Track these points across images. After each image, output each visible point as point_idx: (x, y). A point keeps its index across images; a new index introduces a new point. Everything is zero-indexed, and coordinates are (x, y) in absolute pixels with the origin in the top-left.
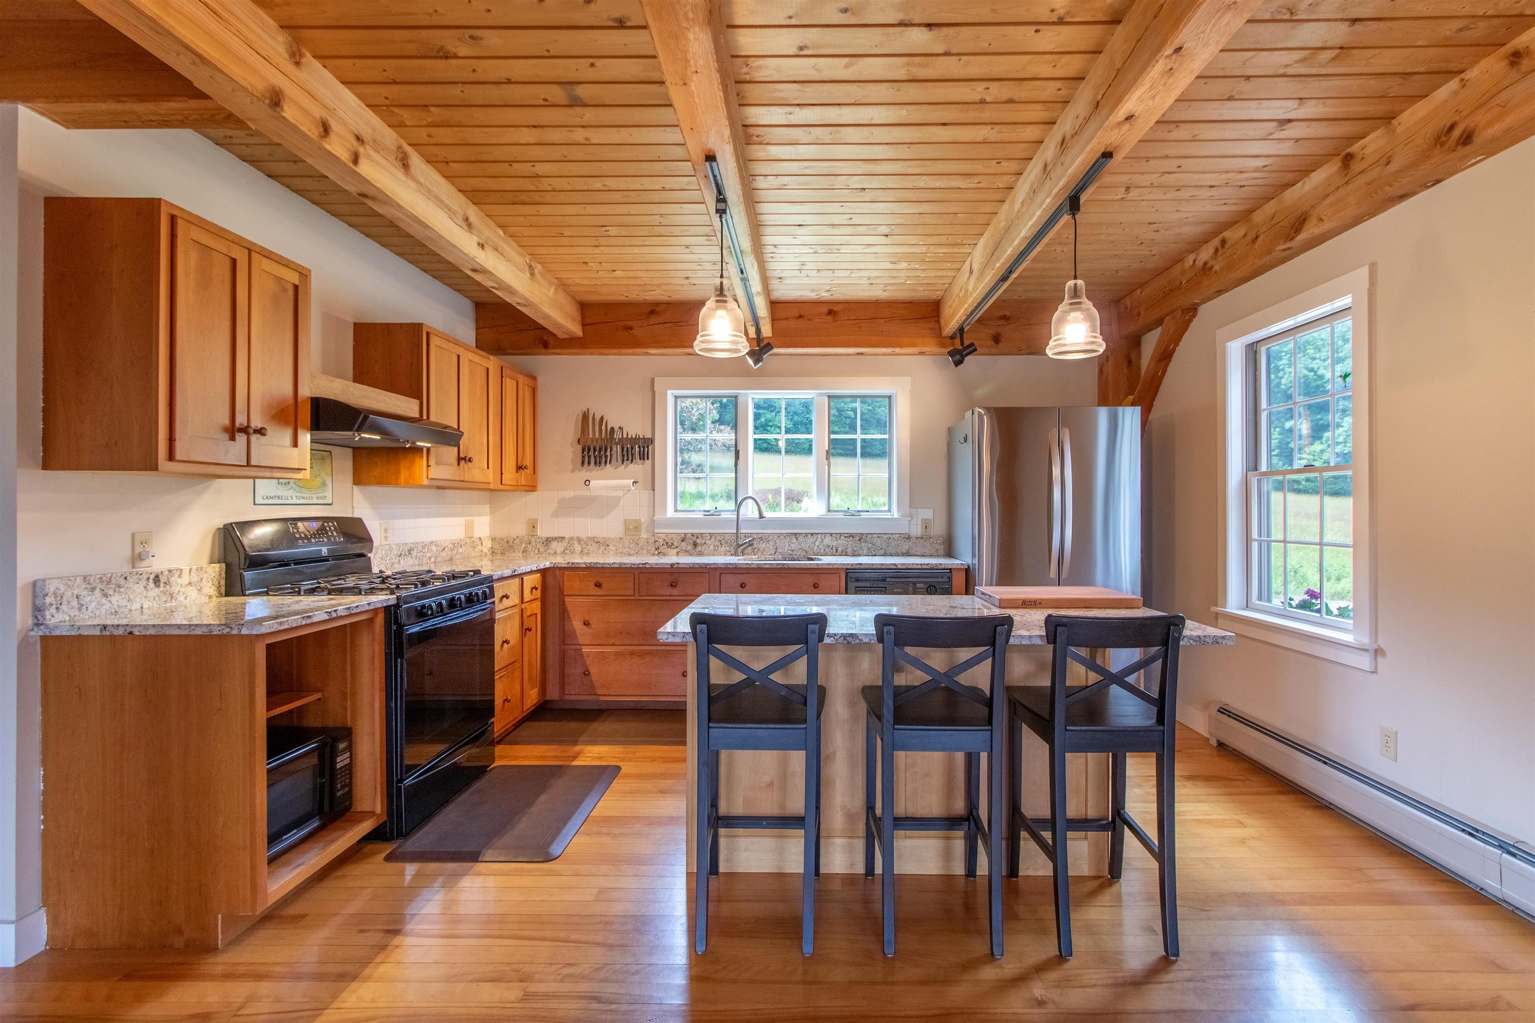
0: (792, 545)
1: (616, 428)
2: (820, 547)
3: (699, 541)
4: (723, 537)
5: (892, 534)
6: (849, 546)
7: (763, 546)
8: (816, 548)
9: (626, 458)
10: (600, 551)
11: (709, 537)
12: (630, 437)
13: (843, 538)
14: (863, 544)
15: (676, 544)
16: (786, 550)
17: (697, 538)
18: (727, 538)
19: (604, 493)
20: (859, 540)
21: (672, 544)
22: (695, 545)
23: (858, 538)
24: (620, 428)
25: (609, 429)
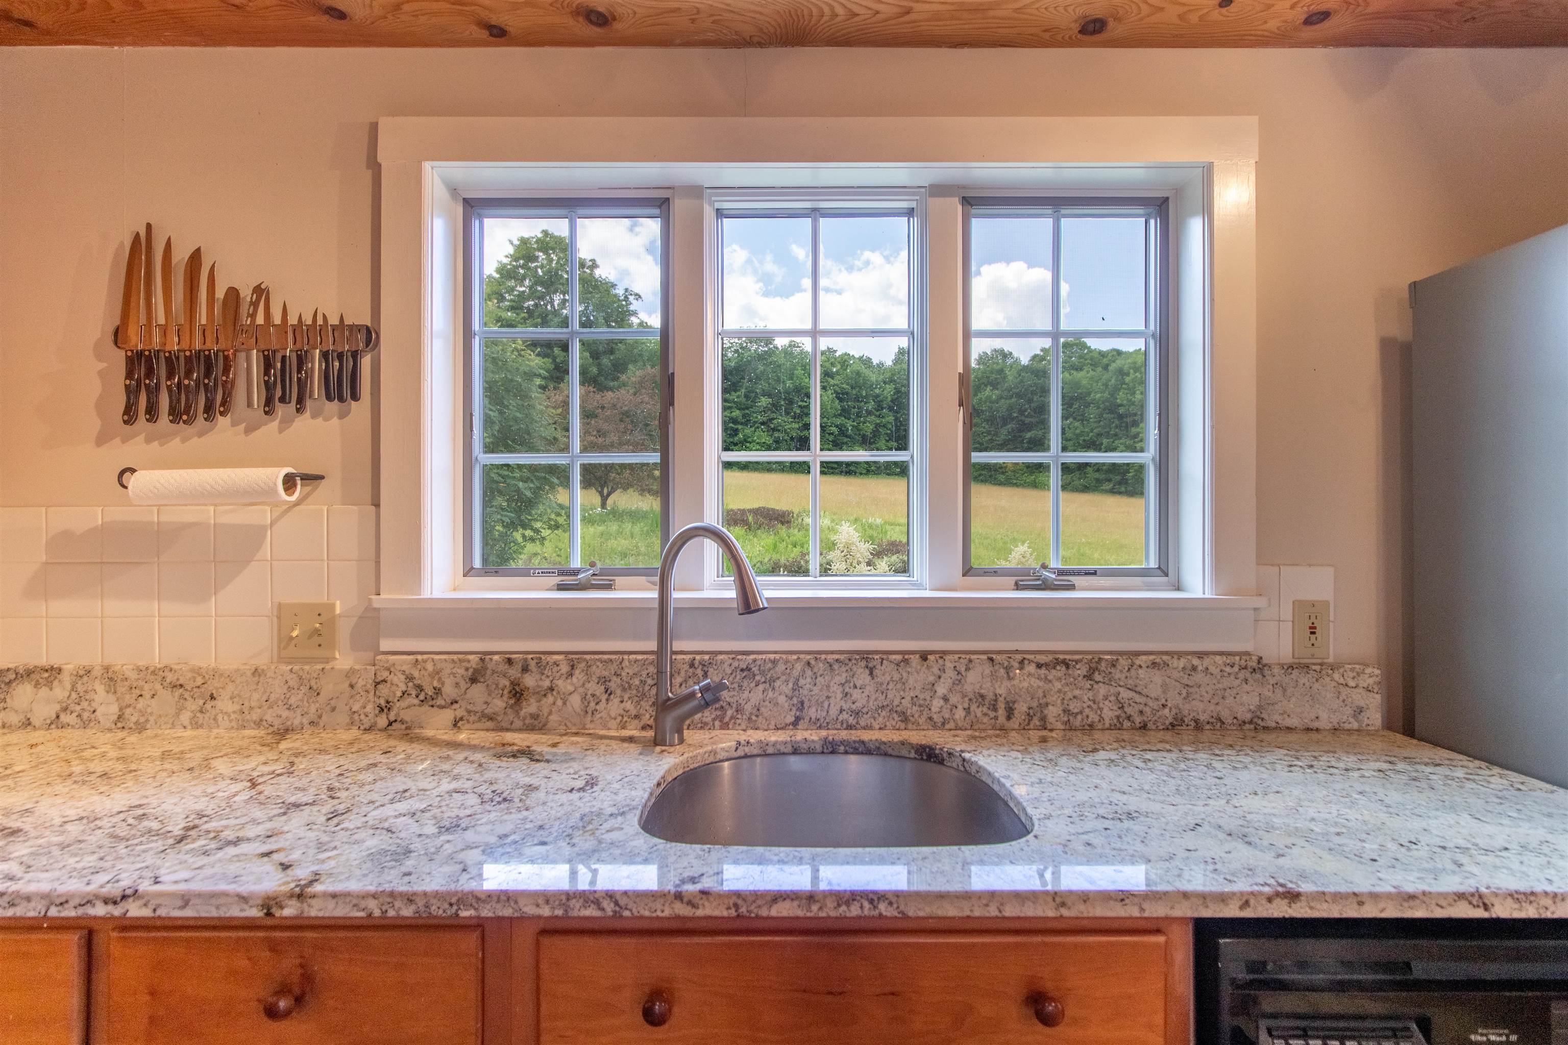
0: (856, 694)
1: (246, 294)
2: (954, 699)
3: (529, 681)
4: (613, 668)
5: (1201, 655)
6: (1054, 698)
7: (753, 696)
8: (937, 704)
9: (278, 393)
10: (185, 717)
11: (565, 668)
12: (293, 320)
13: (1032, 668)
14: (1102, 690)
15: (449, 690)
16: (834, 712)
17: (525, 669)
18: (628, 670)
19: (208, 514)
20: (1089, 677)
21: (438, 691)
22: (517, 694)
23: (1082, 670)
24: (259, 290)
25: (220, 294)
